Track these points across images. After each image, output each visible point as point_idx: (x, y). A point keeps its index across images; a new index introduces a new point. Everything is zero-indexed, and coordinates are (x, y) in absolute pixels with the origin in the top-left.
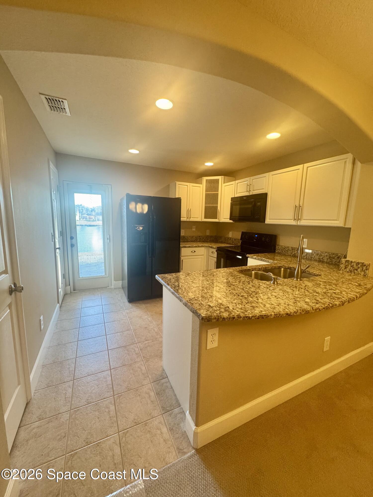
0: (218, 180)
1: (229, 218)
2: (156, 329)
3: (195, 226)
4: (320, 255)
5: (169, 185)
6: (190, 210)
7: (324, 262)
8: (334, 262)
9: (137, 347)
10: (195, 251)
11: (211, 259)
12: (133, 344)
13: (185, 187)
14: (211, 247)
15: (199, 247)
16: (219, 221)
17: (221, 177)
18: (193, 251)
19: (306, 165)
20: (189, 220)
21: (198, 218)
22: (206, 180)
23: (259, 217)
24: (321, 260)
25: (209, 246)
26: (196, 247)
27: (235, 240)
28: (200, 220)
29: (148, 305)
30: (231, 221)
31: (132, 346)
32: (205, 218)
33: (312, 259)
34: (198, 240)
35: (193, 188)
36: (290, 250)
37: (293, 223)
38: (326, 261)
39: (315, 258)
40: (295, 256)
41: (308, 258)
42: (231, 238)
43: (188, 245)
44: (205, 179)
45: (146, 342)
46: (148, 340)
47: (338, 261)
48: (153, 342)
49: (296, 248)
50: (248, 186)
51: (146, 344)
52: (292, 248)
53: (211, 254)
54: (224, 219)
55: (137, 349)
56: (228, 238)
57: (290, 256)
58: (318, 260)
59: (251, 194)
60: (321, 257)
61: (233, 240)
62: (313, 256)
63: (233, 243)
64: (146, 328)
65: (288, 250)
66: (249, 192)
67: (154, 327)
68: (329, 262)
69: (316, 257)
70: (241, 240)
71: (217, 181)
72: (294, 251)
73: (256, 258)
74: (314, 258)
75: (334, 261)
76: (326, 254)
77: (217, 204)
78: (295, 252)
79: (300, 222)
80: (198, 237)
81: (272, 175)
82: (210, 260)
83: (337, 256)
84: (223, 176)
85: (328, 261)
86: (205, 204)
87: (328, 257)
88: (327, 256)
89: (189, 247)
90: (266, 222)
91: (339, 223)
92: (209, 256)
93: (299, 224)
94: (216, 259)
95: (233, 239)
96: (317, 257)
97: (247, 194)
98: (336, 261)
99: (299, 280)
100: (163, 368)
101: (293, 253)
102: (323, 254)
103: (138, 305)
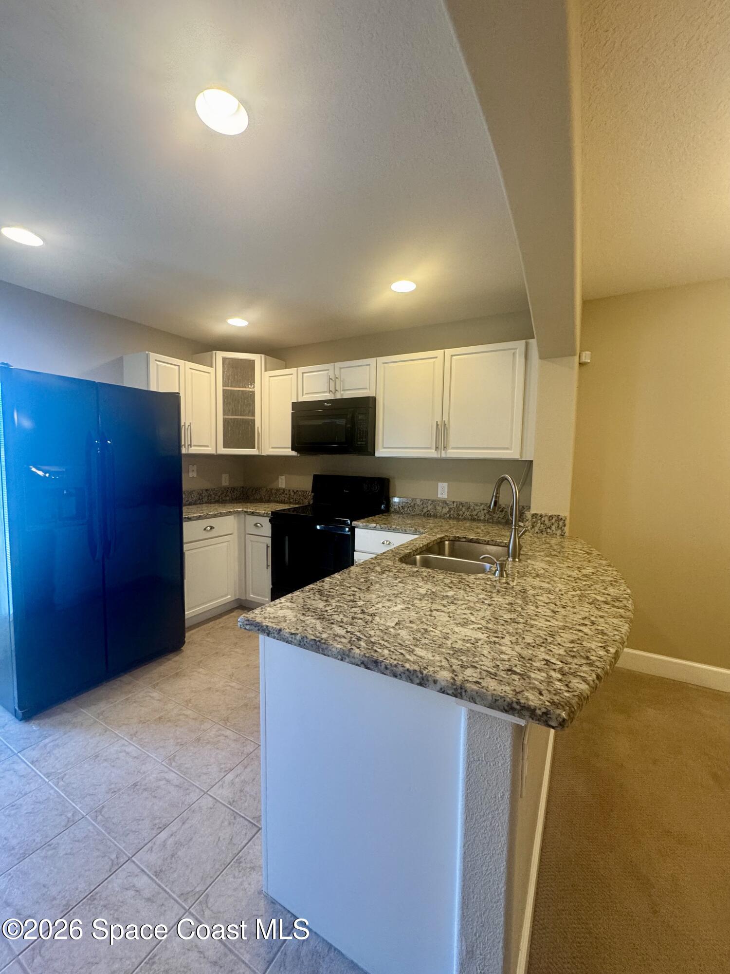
0: (253, 361)
1: (290, 446)
2: (171, 776)
3: (195, 466)
4: (473, 510)
5: (121, 360)
6: (190, 425)
7: (480, 520)
8: (496, 519)
9: (137, 871)
10: (212, 528)
11: (251, 541)
12: (115, 868)
13: (172, 368)
14: (253, 514)
15: (222, 515)
16: (260, 454)
17: (259, 355)
18: (209, 528)
19: (449, 352)
20: (188, 450)
21: (208, 446)
22: (224, 359)
23: (364, 443)
24: (476, 517)
25: (246, 512)
26: (215, 516)
27: (295, 493)
28: (214, 452)
29: (103, 706)
30: (294, 453)
31: (118, 881)
32: (224, 447)
33: (460, 517)
34: (205, 499)
35: (192, 373)
36: (418, 505)
37: (432, 453)
38: (482, 518)
39: (464, 515)
40: (428, 515)
41: (451, 516)
42: (284, 490)
43: (196, 513)
44: (220, 355)
45: (163, 835)
46: (166, 826)
47: (502, 516)
48: (187, 826)
49: (429, 500)
50: (331, 380)
51: (164, 844)
52: (421, 500)
53: (251, 529)
54: (272, 448)
55: (142, 881)
56: (278, 490)
57: (420, 515)
58: (470, 518)
59: (338, 397)
60: (475, 513)
61: (290, 495)
62: (461, 512)
63: (291, 500)
64: (135, 785)
65: (414, 504)
66: (334, 394)
67: (162, 772)
68: (488, 520)
69: (466, 512)
70: (312, 492)
71: (252, 363)
72: (425, 506)
73: (375, 527)
74: (462, 516)
75: (495, 517)
76: (482, 506)
77: (253, 414)
78: (427, 507)
79: (446, 453)
80: (204, 492)
81: (384, 363)
82: (249, 544)
83: (500, 508)
84: (263, 355)
85: (486, 519)
86: (224, 415)
87: (485, 511)
88: (483, 510)
89: (199, 518)
90: (377, 454)
91: (513, 453)
92: (246, 534)
93: (443, 455)
94: (269, 541)
95: (289, 491)
96: (468, 513)
97: (328, 396)
98: (499, 518)
99: (517, 560)
100: (266, 896)
101: (425, 510)
102: (477, 508)
103: (66, 716)
